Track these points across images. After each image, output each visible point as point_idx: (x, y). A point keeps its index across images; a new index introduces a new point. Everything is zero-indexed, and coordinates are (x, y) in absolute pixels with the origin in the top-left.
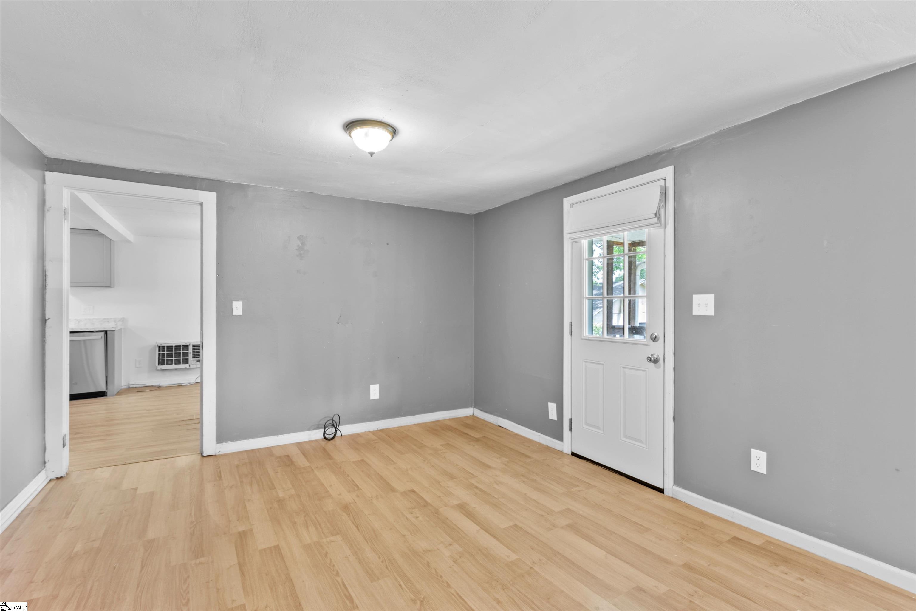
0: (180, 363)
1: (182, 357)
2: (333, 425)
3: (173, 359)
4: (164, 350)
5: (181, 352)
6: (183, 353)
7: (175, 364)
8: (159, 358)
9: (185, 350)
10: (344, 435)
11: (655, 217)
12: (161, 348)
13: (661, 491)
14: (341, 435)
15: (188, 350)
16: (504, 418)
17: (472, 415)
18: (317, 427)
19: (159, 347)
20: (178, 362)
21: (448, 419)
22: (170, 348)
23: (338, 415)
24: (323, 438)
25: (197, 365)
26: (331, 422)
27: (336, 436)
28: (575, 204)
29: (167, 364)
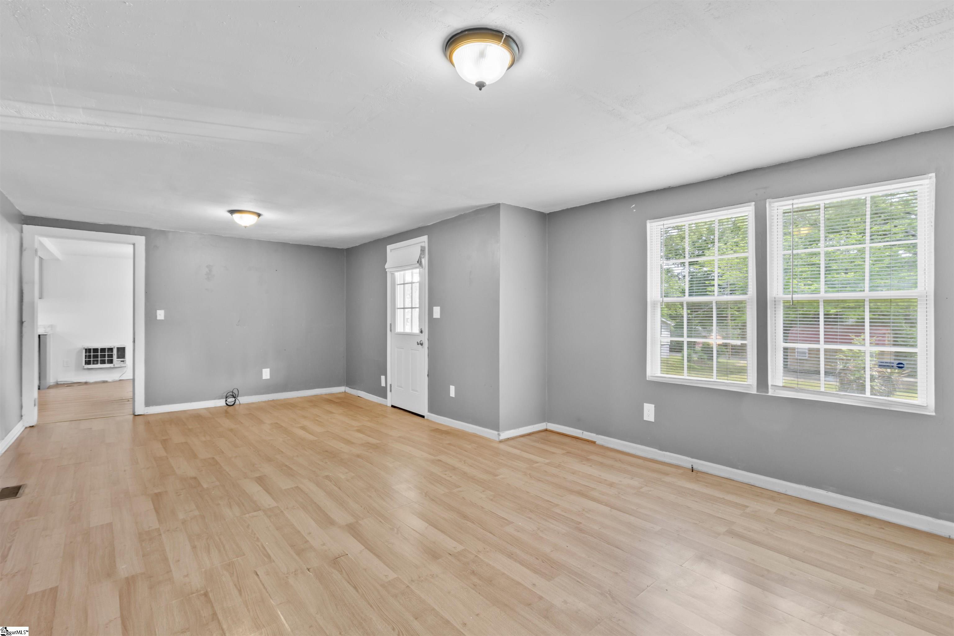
0: (105, 363)
1: (108, 358)
2: (233, 396)
3: (98, 360)
4: (90, 352)
5: (106, 353)
6: (108, 354)
7: (101, 363)
8: (86, 358)
9: (110, 352)
10: (242, 404)
11: (417, 263)
12: (87, 350)
13: (423, 417)
14: (239, 403)
15: (112, 352)
16: (361, 390)
17: (344, 391)
18: (221, 398)
19: (86, 349)
20: (103, 362)
21: (325, 394)
22: (96, 350)
23: (237, 389)
24: (225, 405)
25: (121, 365)
26: (231, 393)
27: (235, 404)
28: (394, 249)
29: (93, 364)
